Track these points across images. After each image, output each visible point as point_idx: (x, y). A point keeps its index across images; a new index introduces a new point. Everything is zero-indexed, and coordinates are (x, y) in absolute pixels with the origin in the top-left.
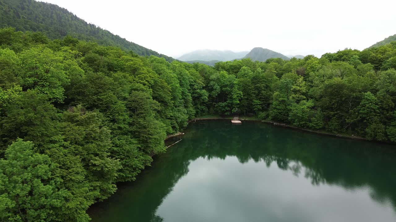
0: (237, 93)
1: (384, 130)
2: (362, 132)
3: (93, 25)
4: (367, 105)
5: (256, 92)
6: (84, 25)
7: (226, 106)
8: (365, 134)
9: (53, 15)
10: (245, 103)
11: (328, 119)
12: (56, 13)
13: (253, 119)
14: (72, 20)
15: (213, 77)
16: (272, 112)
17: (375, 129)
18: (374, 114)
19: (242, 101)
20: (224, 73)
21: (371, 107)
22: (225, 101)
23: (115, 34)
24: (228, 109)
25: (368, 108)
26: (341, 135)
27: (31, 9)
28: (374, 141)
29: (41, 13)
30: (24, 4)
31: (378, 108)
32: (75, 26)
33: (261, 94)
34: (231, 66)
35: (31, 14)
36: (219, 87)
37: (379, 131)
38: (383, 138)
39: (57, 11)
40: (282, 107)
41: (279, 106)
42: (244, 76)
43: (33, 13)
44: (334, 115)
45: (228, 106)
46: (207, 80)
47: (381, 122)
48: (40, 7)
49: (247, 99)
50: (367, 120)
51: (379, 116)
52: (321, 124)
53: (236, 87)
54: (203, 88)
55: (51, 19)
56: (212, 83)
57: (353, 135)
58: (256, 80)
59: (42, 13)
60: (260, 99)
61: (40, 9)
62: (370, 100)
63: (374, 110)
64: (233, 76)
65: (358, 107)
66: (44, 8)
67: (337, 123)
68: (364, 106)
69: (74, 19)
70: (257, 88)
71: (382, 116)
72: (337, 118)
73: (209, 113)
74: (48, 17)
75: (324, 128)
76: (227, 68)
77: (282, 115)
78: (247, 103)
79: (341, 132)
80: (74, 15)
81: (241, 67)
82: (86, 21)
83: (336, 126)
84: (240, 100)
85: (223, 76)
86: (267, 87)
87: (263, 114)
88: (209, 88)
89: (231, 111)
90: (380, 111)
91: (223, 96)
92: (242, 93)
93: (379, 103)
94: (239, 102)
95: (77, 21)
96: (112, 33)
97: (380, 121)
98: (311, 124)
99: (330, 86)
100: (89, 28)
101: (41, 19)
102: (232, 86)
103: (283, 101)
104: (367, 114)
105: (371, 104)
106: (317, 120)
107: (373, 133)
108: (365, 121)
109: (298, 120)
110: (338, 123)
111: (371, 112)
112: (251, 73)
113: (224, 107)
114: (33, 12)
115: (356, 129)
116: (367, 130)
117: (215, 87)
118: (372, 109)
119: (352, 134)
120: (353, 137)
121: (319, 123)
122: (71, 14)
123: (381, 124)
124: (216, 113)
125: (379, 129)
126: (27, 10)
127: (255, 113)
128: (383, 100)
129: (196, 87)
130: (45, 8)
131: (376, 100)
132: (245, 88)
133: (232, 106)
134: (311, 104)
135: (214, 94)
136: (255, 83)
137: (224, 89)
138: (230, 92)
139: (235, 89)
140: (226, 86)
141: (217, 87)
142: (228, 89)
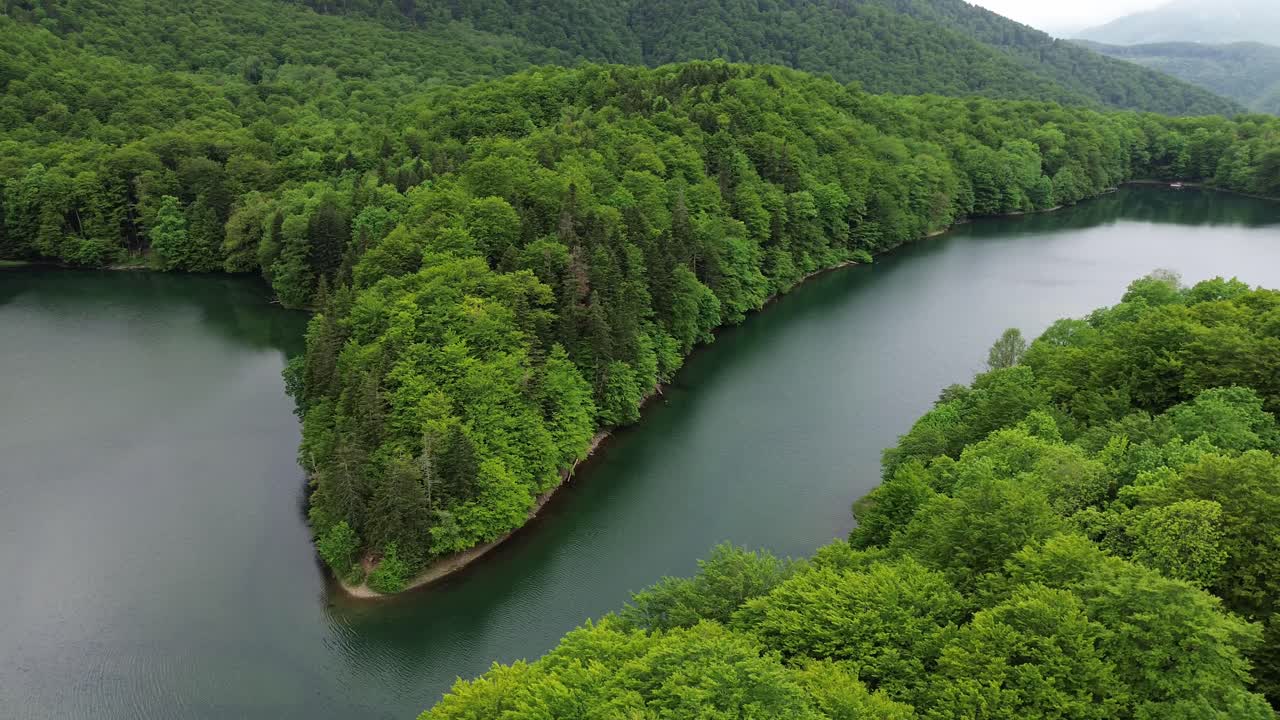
0: (1184, 156)
5: (1207, 156)
7: (1169, 169)
10: (1192, 167)
11: (1260, 183)
13: (1197, 185)
15: (1160, 137)
16: (1217, 177)
19: (1188, 165)
20: (1176, 133)
22: (1169, 164)
33: (1212, 160)
34: (1185, 126)
36: (1165, 149)
40: (1225, 172)
41: (1222, 171)
42: (1197, 138)
45: (1172, 170)
46: (1152, 140)
49: (1196, 163)
52: (1254, 188)
53: (1185, 150)
54: (1146, 149)
56: (1157, 145)
58: (1210, 143)
60: (1208, 164)
64: (1184, 138)
70: (1209, 153)
73: (1148, 177)
75: (1255, 191)
77: (1224, 180)
78: (1194, 168)
81: (1197, 128)
84: (1186, 164)
85: (1173, 137)
86: (1218, 153)
87: (1208, 180)
88: (1151, 149)
91: (1169, 158)
92: (1190, 157)
94: (1184, 166)
98: (1244, 188)
102: (1180, 148)
103: (1227, 167)
106: (1250, 186)
109: (1234, 185)
112: (1207, 136)
113: (1166, 171)
117: (1160, 149)
121: (1252, 187)
124: (1157, 177)
127: (1200, 179)
129: (1137, 147)
132: (1195, 152)
133: (1176, 170)
134: (1250, 170)
135: (1158, 156)
136: (1207, 147)
137: (1170, 151)
138: (1177, 155)
139: (1183, 152)
140: (1175, 148)
141: (1163, 149)
142: (1176, 151)
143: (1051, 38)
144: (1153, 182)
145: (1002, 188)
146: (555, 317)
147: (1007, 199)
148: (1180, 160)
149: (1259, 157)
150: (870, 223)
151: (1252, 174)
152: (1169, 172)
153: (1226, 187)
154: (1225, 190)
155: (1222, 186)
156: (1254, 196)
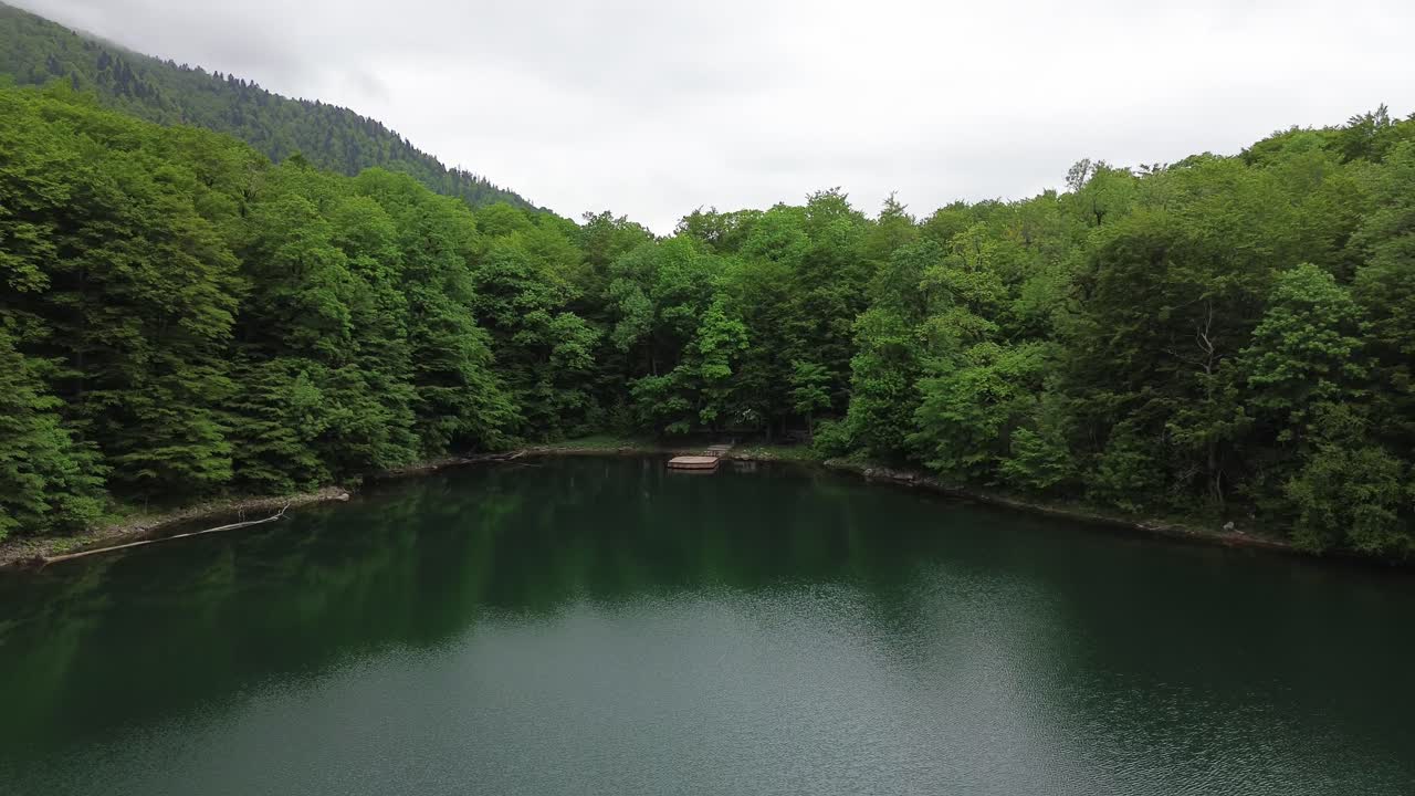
0: (719, 327)
1: (1394, 486)
2: (1275, 504)
3: (466, 175)
4: (1291, 338)
5: (812, 324)
6: (432, 174)
7: (671, 390)
8: (1291, 512)
9: (334, 140)
10: (757, 375)
14: (391, 158)
17: (1339, 477)
18: (1333, 388)
19: (743, 367)
21: (1311, 344)
22: (671, 366)
24: (679, 403)
25: (1295, 352)
26: (1159, 525)
27: (262, 123)
28: (1340, 560)
29: (292, 136)
30: (244, 106)
31: (1355, 350)
33: (829, 335)
36: (646, 302)
37: (1364, 491)
38: (1394, 538)
39: (345, 128)
40: (889, 381)
41: (878, 376)
43: (267, 135)
44: (1122, 411)
45: (684, 393)
47: (1373, 436)
48: (295, 115)
49: (770, 358)
50: (1294, 427)
51: (1361, 400)
52: (1060, 460)
53: (720, 300)
55: (324, 155)
56: (617, 286)
57: (1230, 525)
59: (298, 136)
61: (293, 124)
62: (1309, 306)
63: (1333, 362)
65: (1241, 351)
66: (305, 121)
67: (1137, 456)
68: (1272, 340)
69: (401, 152)
71: (1381, 399)
72: (1138, 424)
74: (315, 148)
75: (1075, 483)
77: (892, 423)
78: (767, 378)
79: (1167, 510)
80: (403, 140)
82: (441, 160)
83: (1133, 471)
84: (733, 365)
89: (692, 414)
90: (1370, 370)
92: (741, 327)
93: (1363, 325)
94: (728, 371)
95: (407, 162)
96: (526, 200)
97: (1368, 433)
98: (1008, 465)
100: (447, 184)
102: (705, 297)
104: (1287, 389)
105: (1309, 327)
107: (1326, 506)
108: (1285, 435)
109: (947, 444)
110: (1147, 453)
111: (1312, 376)
113: (661, 395)
114: (270, 132)
115: (1242, 488)
116: (1294, 488)
117: (626, 305)
118: (1319, 356)
119: (1226, 517)
120: (1226, 536)
121: (1049, 455)
122: (395, 136)
123: (1380, 451)
125: (1363, 480)
128: (1387, 306)
131: (1341, 305)
133: (695, 391)
135: (624, 335)
136: (809, 284)
137: (668, 312)
138: (691, 328)
139: (714, 312)
140: (678, 298)
141: (638, 304)
142: (686, 309)
144: (629, 447)
148: (708, 348)
151: (1031, 382)
152: (676, 402)
153: (899, 457)
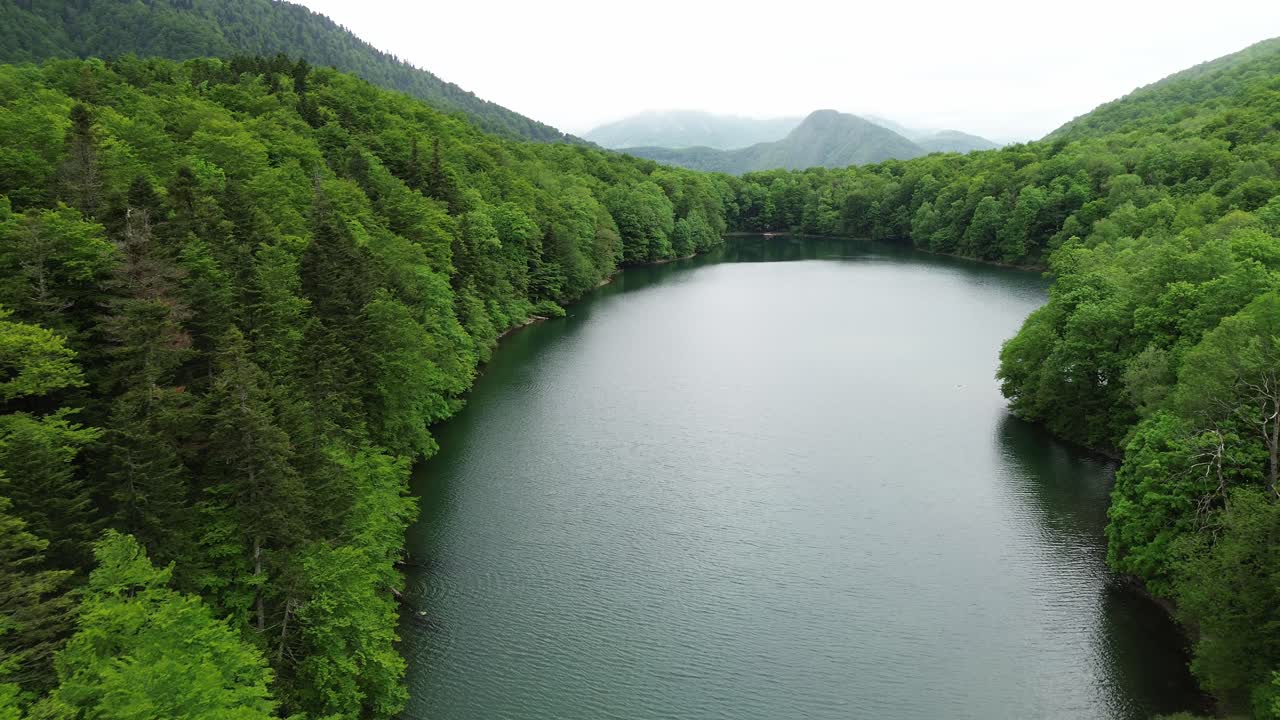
0: (770, 206)
5: (789, 205)
7: (758, 221)
10: (778, 217)
11: (847, 225)
12: (310, 31)
13: (787, 234)
15: (745, 189)
16: (804, 224)
19: (775, 214)
20: (756, 185)
22: (757, 215)
23: (447, 81)
24: (760, 223)
32: (359, 66)
33: (793, 207)
34: (763, 177)
35: (253, 33)
36: (750, 200)
40: (811, 218)
41: (809, 217)
42: (776, 188)
44: (852, 222)
45: (760, 221)
46: (739, 193)
49: (780, 213)
50: (872, 223)
53: (769, 200)
54: (735, 201)
56: (743, 196)
58: (789, 192)
60: (793, 213)
64: (765, 189)
67: (853, 229)
70: (791, 202)
72: (853, 224)
73: (739, 230)
75: (844, 235)
76: (758, 178)
77: (811, 226)
78: (780, 218)
81: (774, 178)
84: (772, 213)
85: (755, 189)
86: (800, 201)
87: (795, 228)
88: (740, 202)
92: (775, 206)
94: (772, 215)
98: (835, 231)
99: (851, 197)
101: (278, 45)
102: (764, 199)
103: (813, 213)
106: (839, 227)
109: (823, 229)
112: (785, 186)
113: (756, 222)
117: (746, 201)
121: (841, 230)
124: (748, 229)
126: (241, 24)
127: (787, 227)
129: (727, 199)
130: (279, 14)
132: (778, 201)
134: (836, 213)
135: (746, 207)
136: (788, 197)
138: (762, 206)
139: (768, 203)
140: (759, 199)
142: (761, 202)
143: (561, 134)
144: (745, 234)
145: (647, 230)
146: (88, 435)
147: (654, 244)
148: (767, 210)
149: (842, 202)
150: (550, 265)
151: (838, 217)
154: (813, 236)
155: (810, 233)
156: (844, 238)
